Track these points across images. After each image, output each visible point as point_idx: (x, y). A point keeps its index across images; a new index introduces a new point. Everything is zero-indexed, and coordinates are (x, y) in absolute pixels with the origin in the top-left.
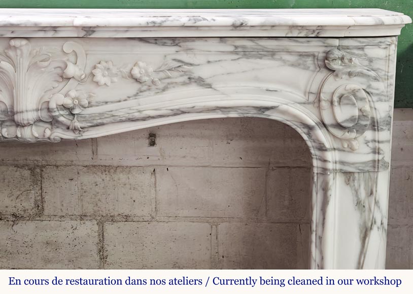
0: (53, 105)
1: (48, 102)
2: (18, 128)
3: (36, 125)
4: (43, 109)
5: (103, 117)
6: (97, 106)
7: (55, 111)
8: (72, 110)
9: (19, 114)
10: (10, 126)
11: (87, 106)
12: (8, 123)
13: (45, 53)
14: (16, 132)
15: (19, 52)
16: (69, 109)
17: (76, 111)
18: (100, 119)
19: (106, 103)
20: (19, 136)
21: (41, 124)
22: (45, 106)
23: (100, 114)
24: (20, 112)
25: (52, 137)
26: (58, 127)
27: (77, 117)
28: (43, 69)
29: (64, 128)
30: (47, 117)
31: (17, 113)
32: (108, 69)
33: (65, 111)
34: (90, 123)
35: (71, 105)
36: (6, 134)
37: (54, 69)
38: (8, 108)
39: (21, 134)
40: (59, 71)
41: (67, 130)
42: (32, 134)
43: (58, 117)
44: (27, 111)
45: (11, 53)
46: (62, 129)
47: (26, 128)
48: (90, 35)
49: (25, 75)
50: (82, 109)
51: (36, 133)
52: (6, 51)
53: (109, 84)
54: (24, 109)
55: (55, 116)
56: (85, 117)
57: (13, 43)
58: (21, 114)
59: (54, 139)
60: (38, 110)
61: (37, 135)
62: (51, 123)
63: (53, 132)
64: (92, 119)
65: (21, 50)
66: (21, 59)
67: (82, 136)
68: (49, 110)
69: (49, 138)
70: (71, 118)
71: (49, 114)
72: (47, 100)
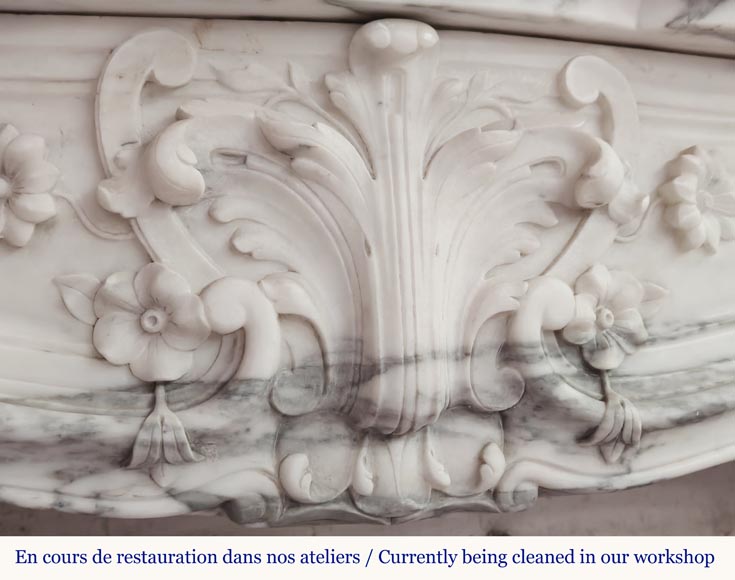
0: (530, 331)
1: (508, 318)
2: (365, 451)
3: (442, 432)
4: (481, 353)
5: (709, 383)
6: (673, 339)
7: (541, 357)
8: (592, 352)
9: (402, 369)
10: (327, 441)
11: (644, 335)
12: (314, 430)
13: (492, 101)
14: (352, 471)
15: (387, 86)
16: (580, 349)
17: (610, 360)
18: (702, 389)
19: (703, 326)
20: (366, 486)
21: (464, 425)
22: (491, 337)
23: (690, 370)
24: (407, 361)
25: (508, 487)
26: (536, 436)
27: (612, 385)
28: (492, 165)
29: (565, 435)
30: (497, 388)
31: (393, 363)
32: (715, 181)
33: (565, 361)
34: (677, 405)
35: (590, 335)
36: (308, 479)
37: (527, 169)
38: (330, 346)
39: (376, 480)
40: (549, 180)
41: (574, 447)
42: (427, 477)
43: (555, 384)
44: (434, 355)
45: (354, 92)
46: (555, 442)
47: (397, 446)
48: (702, 15)
49: (420, 189)
50: (628, 348)
51: (442, 467)
52: (331, 81)
53: (716, 243)
54: (424, 346)
55: (541, 378)
56: (638, 386)
57: (381, 33)
58: (412, 368)
59: (515, 492)
60: (467, 354)
61: (444, 478)
62: (504, 418)
63: (511, 460)
64: (671, 392)
65: (400, 77)
66: (399, 119)
67: (629, 471)
68: (509, 353)
69: (494, 494)
70: (592, 387)
71: (511, 371)
72: (508, 304)
